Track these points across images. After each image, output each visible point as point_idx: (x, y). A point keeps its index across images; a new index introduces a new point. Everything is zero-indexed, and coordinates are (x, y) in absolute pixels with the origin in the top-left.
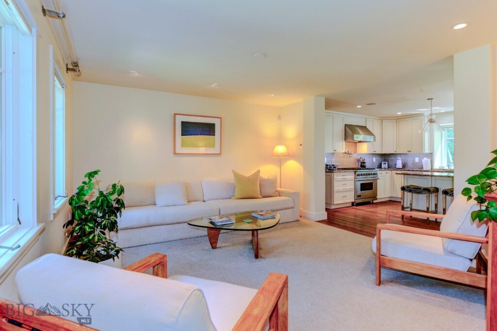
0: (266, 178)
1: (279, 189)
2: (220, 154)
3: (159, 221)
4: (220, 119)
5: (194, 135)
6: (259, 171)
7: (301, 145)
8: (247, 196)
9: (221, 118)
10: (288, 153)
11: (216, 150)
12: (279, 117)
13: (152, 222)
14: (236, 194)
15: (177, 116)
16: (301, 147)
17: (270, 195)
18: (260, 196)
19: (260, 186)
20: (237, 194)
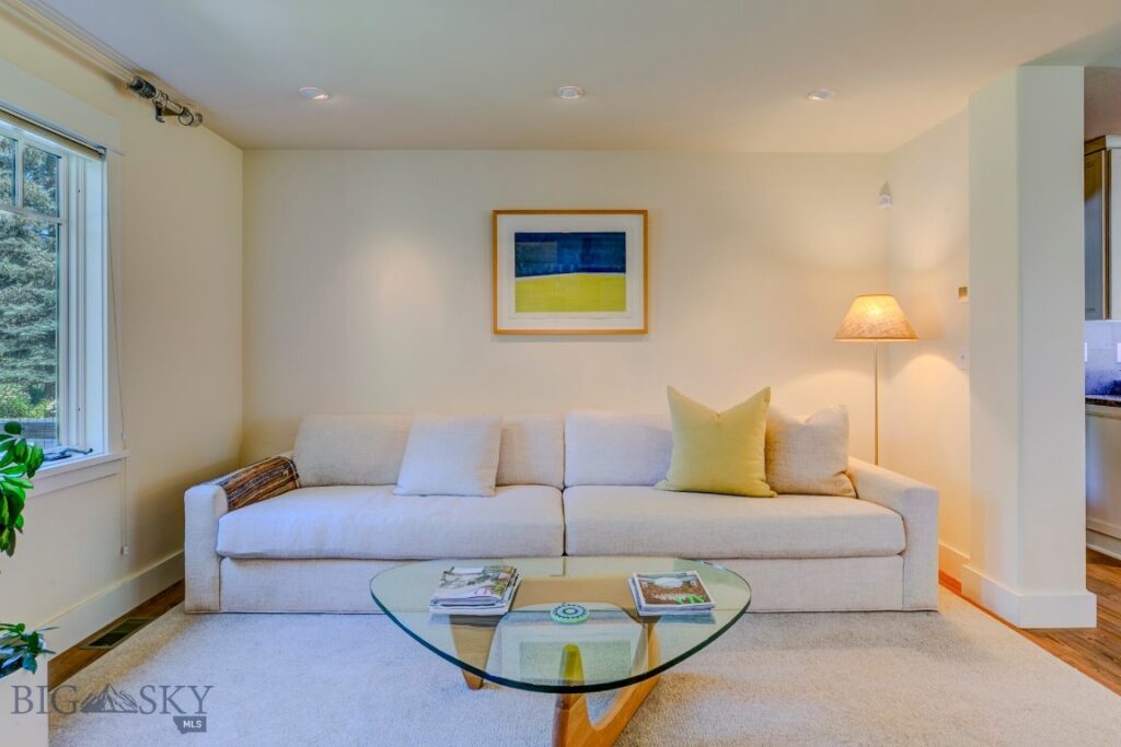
0: (802, 419)
1: (855, 463)
2: (644, 332)
3: (353, 547)
4: (642, 216)
5: (557, 272)
6: (766, 395)
7: (963, 291)
8: (706, 485)
9: (644, 212)
10: (908, 326)
11: (631, 319)
12: (886, 190)
13: (330, 546)
14: (670, 473)
15: (499, 217)
16: (965, 299)
17: (812, 488)
18: (765, 489)
19: (767, 451)
20: (676, 473)
